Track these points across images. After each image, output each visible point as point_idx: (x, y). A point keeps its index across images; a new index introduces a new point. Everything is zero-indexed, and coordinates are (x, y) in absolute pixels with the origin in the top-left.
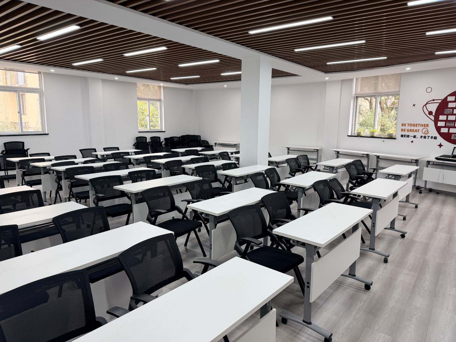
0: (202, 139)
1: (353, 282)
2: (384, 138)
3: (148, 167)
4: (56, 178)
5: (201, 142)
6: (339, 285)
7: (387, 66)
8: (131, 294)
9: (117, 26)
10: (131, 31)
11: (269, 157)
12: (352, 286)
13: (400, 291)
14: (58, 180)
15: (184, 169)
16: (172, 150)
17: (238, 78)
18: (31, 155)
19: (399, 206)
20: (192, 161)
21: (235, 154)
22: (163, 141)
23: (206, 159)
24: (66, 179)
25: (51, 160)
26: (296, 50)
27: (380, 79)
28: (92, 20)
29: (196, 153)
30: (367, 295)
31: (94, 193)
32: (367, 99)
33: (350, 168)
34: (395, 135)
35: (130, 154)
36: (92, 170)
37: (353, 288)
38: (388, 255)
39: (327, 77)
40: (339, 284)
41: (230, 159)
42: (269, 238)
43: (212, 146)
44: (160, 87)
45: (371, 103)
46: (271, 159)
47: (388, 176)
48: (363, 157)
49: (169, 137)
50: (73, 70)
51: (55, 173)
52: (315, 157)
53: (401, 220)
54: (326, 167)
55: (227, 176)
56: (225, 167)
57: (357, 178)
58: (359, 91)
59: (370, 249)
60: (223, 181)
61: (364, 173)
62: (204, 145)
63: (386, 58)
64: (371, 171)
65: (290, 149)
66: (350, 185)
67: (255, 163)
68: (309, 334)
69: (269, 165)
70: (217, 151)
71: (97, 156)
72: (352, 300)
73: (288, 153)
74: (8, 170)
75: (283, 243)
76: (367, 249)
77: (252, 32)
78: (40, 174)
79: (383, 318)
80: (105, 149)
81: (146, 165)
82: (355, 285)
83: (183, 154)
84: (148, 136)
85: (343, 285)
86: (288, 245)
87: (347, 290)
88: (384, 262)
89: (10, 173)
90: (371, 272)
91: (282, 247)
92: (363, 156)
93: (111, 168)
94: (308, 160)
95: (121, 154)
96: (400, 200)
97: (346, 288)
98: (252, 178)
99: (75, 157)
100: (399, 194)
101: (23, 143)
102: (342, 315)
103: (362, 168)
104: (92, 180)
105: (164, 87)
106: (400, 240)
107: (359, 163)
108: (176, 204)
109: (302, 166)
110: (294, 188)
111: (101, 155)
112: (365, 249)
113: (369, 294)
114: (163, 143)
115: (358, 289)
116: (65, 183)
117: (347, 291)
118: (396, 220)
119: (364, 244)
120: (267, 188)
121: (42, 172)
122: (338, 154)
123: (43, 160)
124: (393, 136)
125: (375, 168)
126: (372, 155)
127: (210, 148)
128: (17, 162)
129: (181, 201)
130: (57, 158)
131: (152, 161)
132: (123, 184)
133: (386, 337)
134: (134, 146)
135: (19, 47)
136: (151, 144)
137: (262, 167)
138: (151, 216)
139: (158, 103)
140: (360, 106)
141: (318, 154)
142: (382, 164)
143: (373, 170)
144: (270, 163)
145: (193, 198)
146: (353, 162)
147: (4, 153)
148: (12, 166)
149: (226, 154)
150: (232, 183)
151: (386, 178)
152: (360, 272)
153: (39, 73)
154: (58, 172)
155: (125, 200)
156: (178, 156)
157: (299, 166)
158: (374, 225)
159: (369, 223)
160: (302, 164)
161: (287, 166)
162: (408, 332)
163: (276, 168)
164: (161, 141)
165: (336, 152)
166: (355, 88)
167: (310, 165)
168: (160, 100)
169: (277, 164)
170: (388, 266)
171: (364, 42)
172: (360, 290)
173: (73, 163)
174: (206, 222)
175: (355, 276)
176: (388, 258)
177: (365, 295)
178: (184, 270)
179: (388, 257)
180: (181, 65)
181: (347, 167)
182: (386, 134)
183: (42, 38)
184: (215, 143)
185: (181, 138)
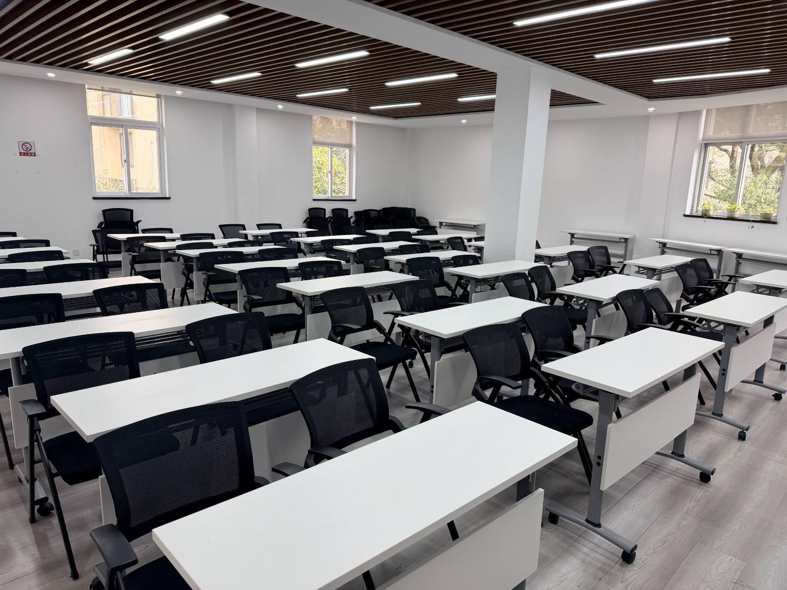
0: (418, 214)
1: (678, 467)
2: (753, 221)
3: (327, 257)
4: (184, 269)
5: (415, 220)
6: (653, 471)
7: (770, 86)
8: (308, 446)
9: (289, 15)
10: (312, 23)
11: (536, 248)
12: (677, 474)
13: (766, 490)
14: (186, 272)
15: (387, 262)
16: (367, 231)
17: (488, 107)
18: (144, 231)
19: (775, 345)
20: (401, 250)
21: (475, 241)
22: (352, 217)
23: (425, 247)
24: (199, 270)
25: (174, 240)
26: (598, 56)
27: (754, 112)
28: (249, 4)
29: (407, 237)
30: (702, 491)
31: (246, 294)
32: (726, 151)
33: (685, 272)
34: (776, 216)
35: (300, 235)
36: (240, 258)
37: (677, 476)
38: (747, 426)
39: (652, 107)
40: (653, 469)
41: (466, 250)
42: (532, 381)
43: (434, 227)
44: (351, 123)
45: (732, 157)
46: (540, 252)
47: (758, 289)
48: (711, 254)
49: (361, 210)
50: (211, 91)
51: (181, 259)
52: (621, 252)
53: (776, 370)
54: (641, 269)
55: (460, 277)
56: (457, 262)
57: (696, 291)
58: (711, 133)
59: (713, 414)
60: (453, 286)
61: (711, 283)
62: (420, 225)
63: (768, 70)
64: (726, 280)
65: (575, 236)
66: (684, 303)
67: (512, 257)
68: (595, 544)
69: (535, 262)
70: (443, 235)
71: (246, 236)
72: (675, 496)
73: (572, 243)
74: (107, 253)
75: (557, 391)
76: (710, 414)
77: (519, 23)
78: (159, 261)
79: (731, 530)
80: (260, 226)
81: (325, 254)
82: (682, 472)
83: (386, 239)
84: (329, 207)
85: (661, 470)
86: (566, 396)
87: (667, 480)
88: (739, 439)
89: (112, 258)
90: (712, 453)
91: (554, 398)
92: (711, 252)
93: (270, 257)
94: (608, 256)
95: (285, 236)
96: (777, 333)
97: (665, 475)
98: (506, 282)
99: (212, 236)
100: (775, 320)
101: (131, 211)
102: (656, 519)
103: (707, 275)
104: (242, 273)
105: (357, 124)
106: (772, 404)
107: (703, 264)
108: (375, 318)
109: (597, 265)
110: (581, 302)
111: (253, 236)
112: (705, 413)
113: (707, 489)
114: (352, 220)
115: (688, 480)
116: (197, 277)
117: (666, 482)
118: (766, 369)
119: (702, 406)
120: (532, 298)
121: (162, 259)
122: (664, 248)
123: (163, 239)
124: (772, 218)
125: (733, 274)
126: (728, 252)
127: (432, 230)
128: (124, 241)
129: (384, 313)
130: (184, 237)
131: (335, 247)
132: (289, 281)
133: (733, 561)
134: (305, 224)
135: (130, 51)
136: (332, 220)
137: (524, 264)
138: (335, 334)
139: (347, 151)
140: (711, 163)
141: (626, 248)
142: (745, 268)
143: (729, 278)
144: (538, 258)
145: (403, 310)
146: (691, 262)
147: (103, 226)
148: (115, 247)
149: (460, 241)
150: (469, 289)
151: (753, 292)
152: (692, 451)
153: (158, 96)
154: (187, 259)
155: (292, 309)
156: (378, 242)
157: (592, 265)
158: (724, 373)
159: (714, 370)
160: (597, 263)
161: (569, 264)
162: (776, 558)
163: (549, 266)
164: (349, 217)
165: (661, 245)
166: (704, 129)
167: (612, 265)
168: (349, 146)
169: (551, 259)
170: (746, 445)
171: (727, 39)
172: (691, 481)
173: (211, 246)
174: (423, 351)
175: (683, 456)
176: (747, 432)
177: (699, 490)
178: (390, 419)
179: (747, 430)
180: (389, 84)
181: (680, 271)
182: (759, 214)
183: (168, 36)
184: (440, 222)
185: (381, 212)
